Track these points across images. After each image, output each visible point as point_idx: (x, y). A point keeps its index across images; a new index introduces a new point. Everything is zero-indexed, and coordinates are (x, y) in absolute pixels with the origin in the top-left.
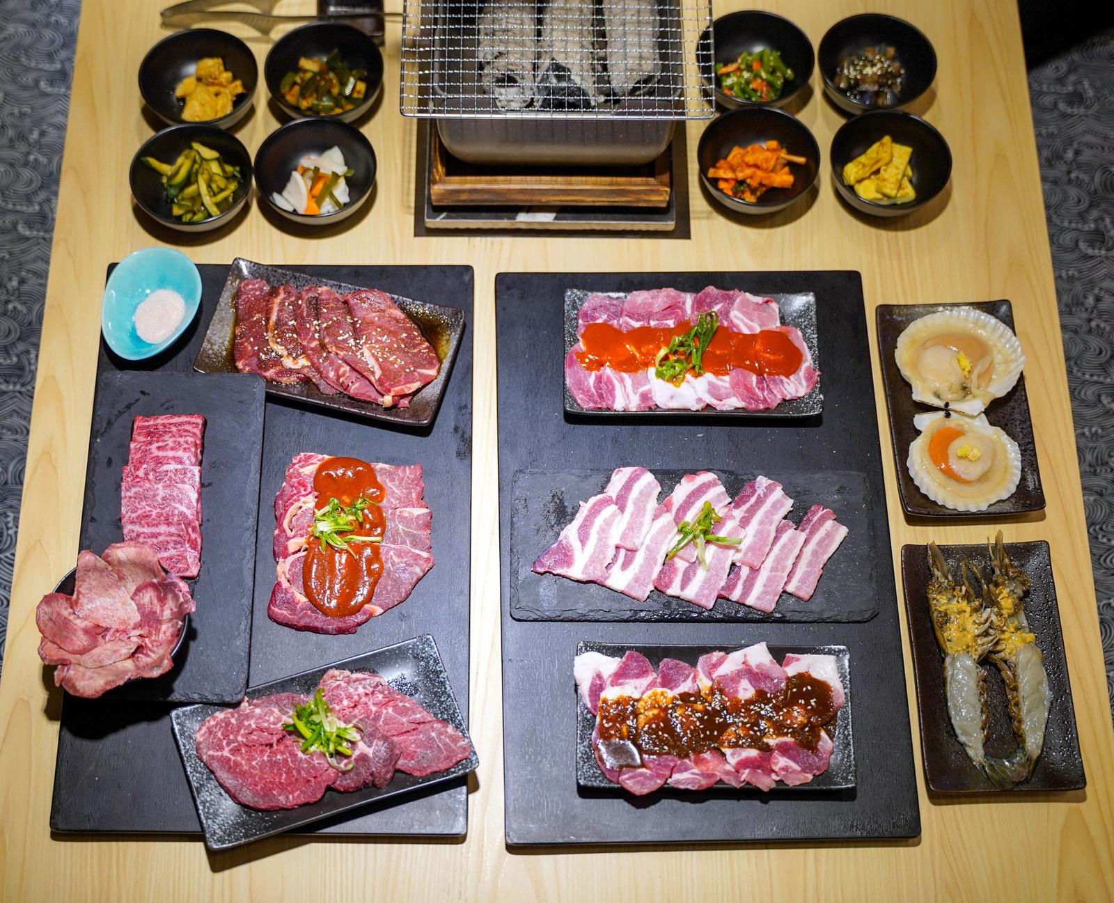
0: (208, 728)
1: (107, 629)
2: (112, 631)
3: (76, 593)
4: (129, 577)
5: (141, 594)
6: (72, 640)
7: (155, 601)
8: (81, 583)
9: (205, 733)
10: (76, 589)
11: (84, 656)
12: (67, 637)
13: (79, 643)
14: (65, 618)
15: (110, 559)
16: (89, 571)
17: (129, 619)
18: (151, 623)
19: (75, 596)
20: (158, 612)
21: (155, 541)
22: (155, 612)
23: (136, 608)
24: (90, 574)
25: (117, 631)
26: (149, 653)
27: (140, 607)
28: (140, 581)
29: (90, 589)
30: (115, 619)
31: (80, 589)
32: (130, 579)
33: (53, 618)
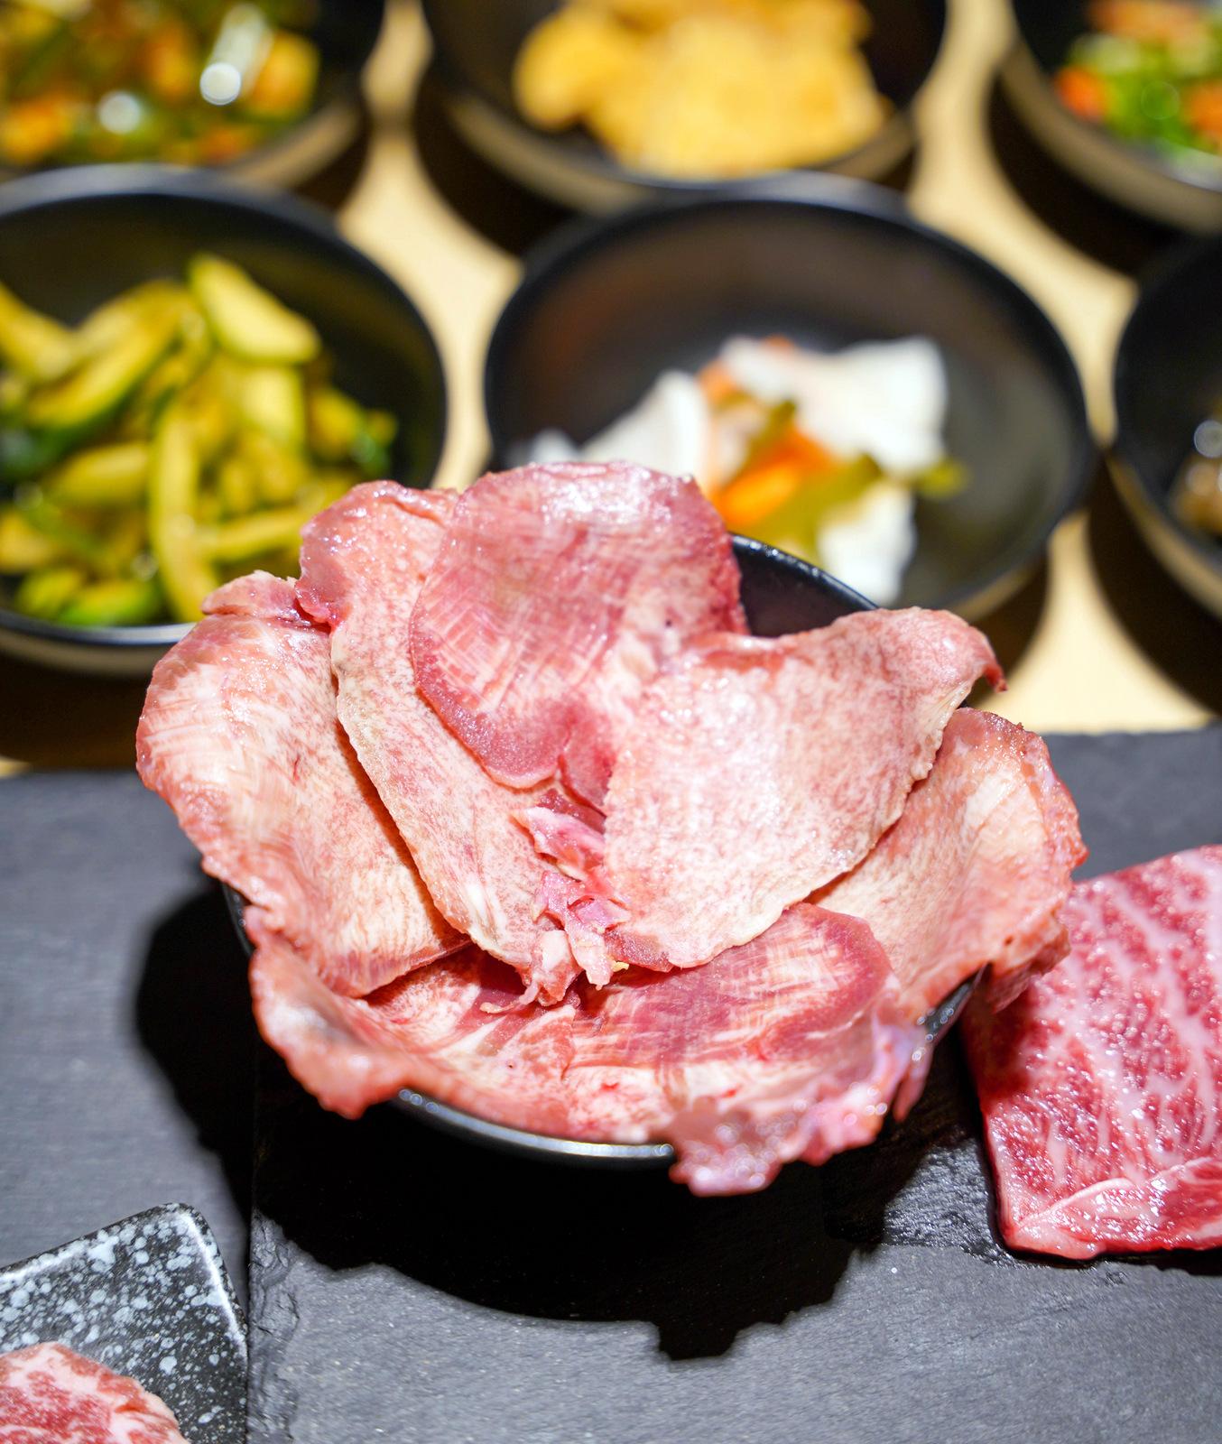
0: (87, 1405)
1: (591, 814)
2: (590, 840)
3: (766, 645)
4: (901, 879)
5: (818, 942)
6: (492, 637)
7: (781, 1011)
8: (820, 656)
9: (62, 1396)
10: (787, 640)
11: (413, 701)
12: (501, 613)
13: (486, 673)
14: (616, 614)
15: (961, 749)
16: (887, 674)
17: (677, 912)
18: (663, 1018)
19: (748, 643)
20: (722, 1036)
21: (1172, 1008)
22: (720, 1021)
23: (742, 935)
24: (876, 685)
25: (592, 861)
26: (486, 1029)
27: (750, 953)
28: (883, 931)
29: (803, 710)
30: (666, 849)
31: (791, 665)
32: (891, 888)
33: (591, 547)
